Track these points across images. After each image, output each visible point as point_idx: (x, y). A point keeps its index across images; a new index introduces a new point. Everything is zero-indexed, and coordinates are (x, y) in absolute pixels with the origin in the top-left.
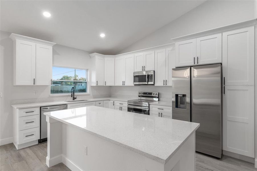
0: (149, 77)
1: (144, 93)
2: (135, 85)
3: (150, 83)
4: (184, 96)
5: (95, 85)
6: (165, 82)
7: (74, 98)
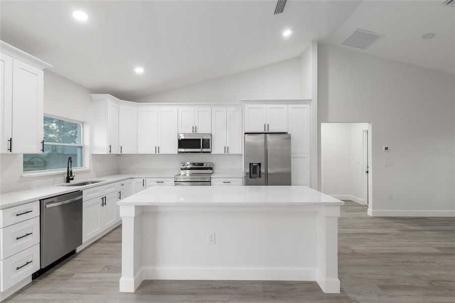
0: (205, 142)
1: (190, 164)
3: (205, 150)
6: (226, 149)
7: (69, 179)
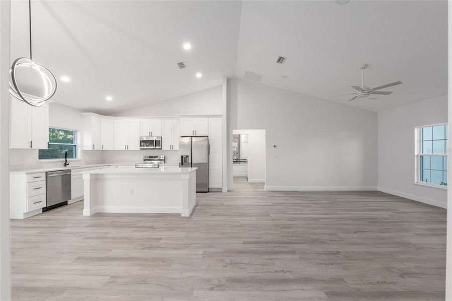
0: (157, 142)
1: (150, 157)
2: (141, 149)
3: (157, 147)
4: (187, 156)
5: (91, 149)
6: (172, 147)
7: (66, 165)
